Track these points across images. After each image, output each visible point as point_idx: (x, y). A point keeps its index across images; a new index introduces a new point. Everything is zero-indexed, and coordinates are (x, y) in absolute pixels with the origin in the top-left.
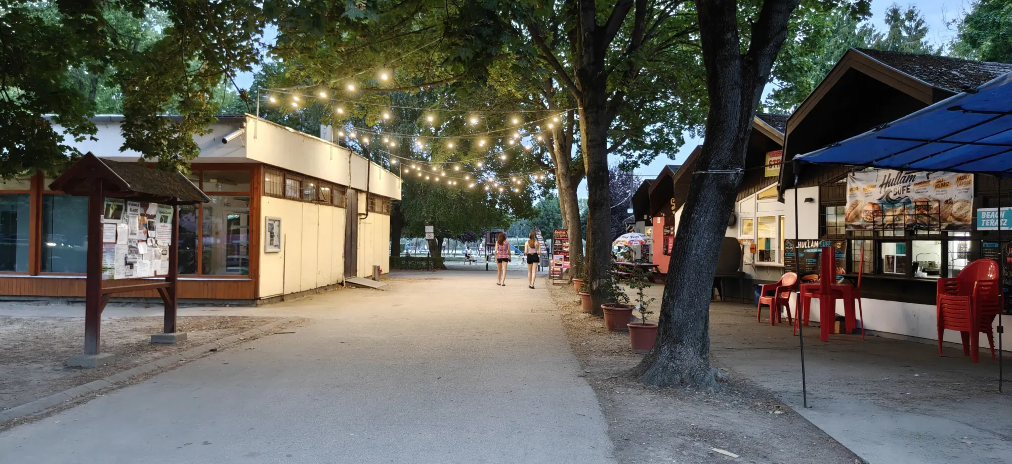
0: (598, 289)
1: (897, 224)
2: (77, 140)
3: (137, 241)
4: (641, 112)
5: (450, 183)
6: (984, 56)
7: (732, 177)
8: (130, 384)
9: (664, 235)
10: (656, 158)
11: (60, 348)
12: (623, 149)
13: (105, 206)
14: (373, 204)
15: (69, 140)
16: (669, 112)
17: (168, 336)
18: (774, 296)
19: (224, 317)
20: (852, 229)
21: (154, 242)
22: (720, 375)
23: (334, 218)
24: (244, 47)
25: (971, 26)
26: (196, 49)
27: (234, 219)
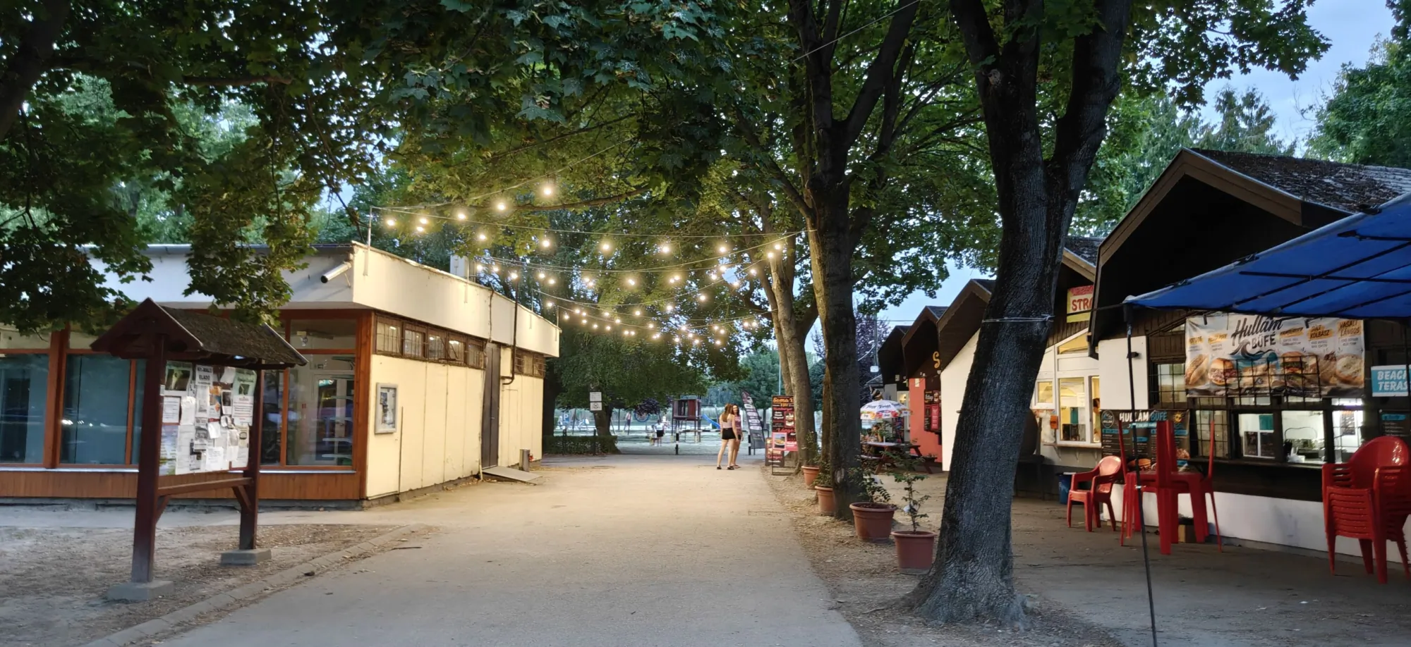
0: (843, 483)
1: (1258, 389)
2: (122, 281)
3: (207, 420)
4: (888, 234)
5: (626, 333)
6: (1356, 155)
7: (1038, 327)
8: (198, 625)
9: (925, 404)
10: (909, 296)
11: (92, 573)
12: (863, 285)
13: (167, 372)
14: (520, 363)
15: (112, 281)
16: (926, 233)
17: (245, 554)
18: (1090, 489)
19: (318, 525)
20: (1195, 395)
21: (229, 421)
22: (1029, 604)
23: (468, 382)
24: (354, 151)
25: (1337, 116)
26: (289, 155)
27: (327, 387)
